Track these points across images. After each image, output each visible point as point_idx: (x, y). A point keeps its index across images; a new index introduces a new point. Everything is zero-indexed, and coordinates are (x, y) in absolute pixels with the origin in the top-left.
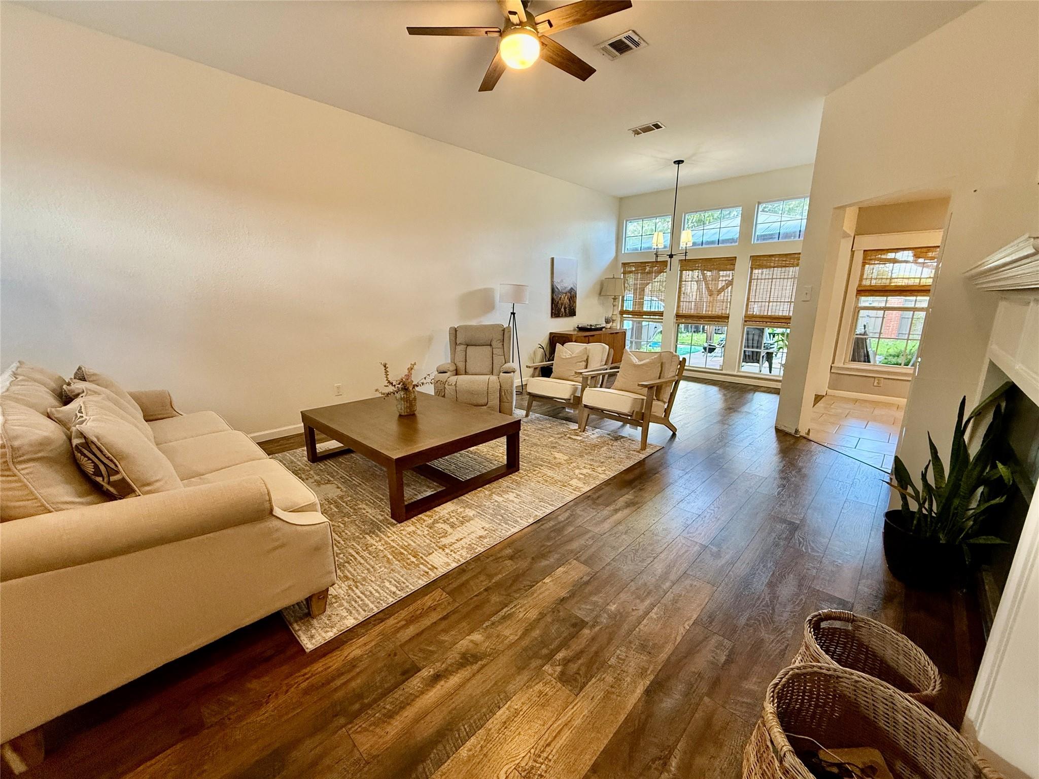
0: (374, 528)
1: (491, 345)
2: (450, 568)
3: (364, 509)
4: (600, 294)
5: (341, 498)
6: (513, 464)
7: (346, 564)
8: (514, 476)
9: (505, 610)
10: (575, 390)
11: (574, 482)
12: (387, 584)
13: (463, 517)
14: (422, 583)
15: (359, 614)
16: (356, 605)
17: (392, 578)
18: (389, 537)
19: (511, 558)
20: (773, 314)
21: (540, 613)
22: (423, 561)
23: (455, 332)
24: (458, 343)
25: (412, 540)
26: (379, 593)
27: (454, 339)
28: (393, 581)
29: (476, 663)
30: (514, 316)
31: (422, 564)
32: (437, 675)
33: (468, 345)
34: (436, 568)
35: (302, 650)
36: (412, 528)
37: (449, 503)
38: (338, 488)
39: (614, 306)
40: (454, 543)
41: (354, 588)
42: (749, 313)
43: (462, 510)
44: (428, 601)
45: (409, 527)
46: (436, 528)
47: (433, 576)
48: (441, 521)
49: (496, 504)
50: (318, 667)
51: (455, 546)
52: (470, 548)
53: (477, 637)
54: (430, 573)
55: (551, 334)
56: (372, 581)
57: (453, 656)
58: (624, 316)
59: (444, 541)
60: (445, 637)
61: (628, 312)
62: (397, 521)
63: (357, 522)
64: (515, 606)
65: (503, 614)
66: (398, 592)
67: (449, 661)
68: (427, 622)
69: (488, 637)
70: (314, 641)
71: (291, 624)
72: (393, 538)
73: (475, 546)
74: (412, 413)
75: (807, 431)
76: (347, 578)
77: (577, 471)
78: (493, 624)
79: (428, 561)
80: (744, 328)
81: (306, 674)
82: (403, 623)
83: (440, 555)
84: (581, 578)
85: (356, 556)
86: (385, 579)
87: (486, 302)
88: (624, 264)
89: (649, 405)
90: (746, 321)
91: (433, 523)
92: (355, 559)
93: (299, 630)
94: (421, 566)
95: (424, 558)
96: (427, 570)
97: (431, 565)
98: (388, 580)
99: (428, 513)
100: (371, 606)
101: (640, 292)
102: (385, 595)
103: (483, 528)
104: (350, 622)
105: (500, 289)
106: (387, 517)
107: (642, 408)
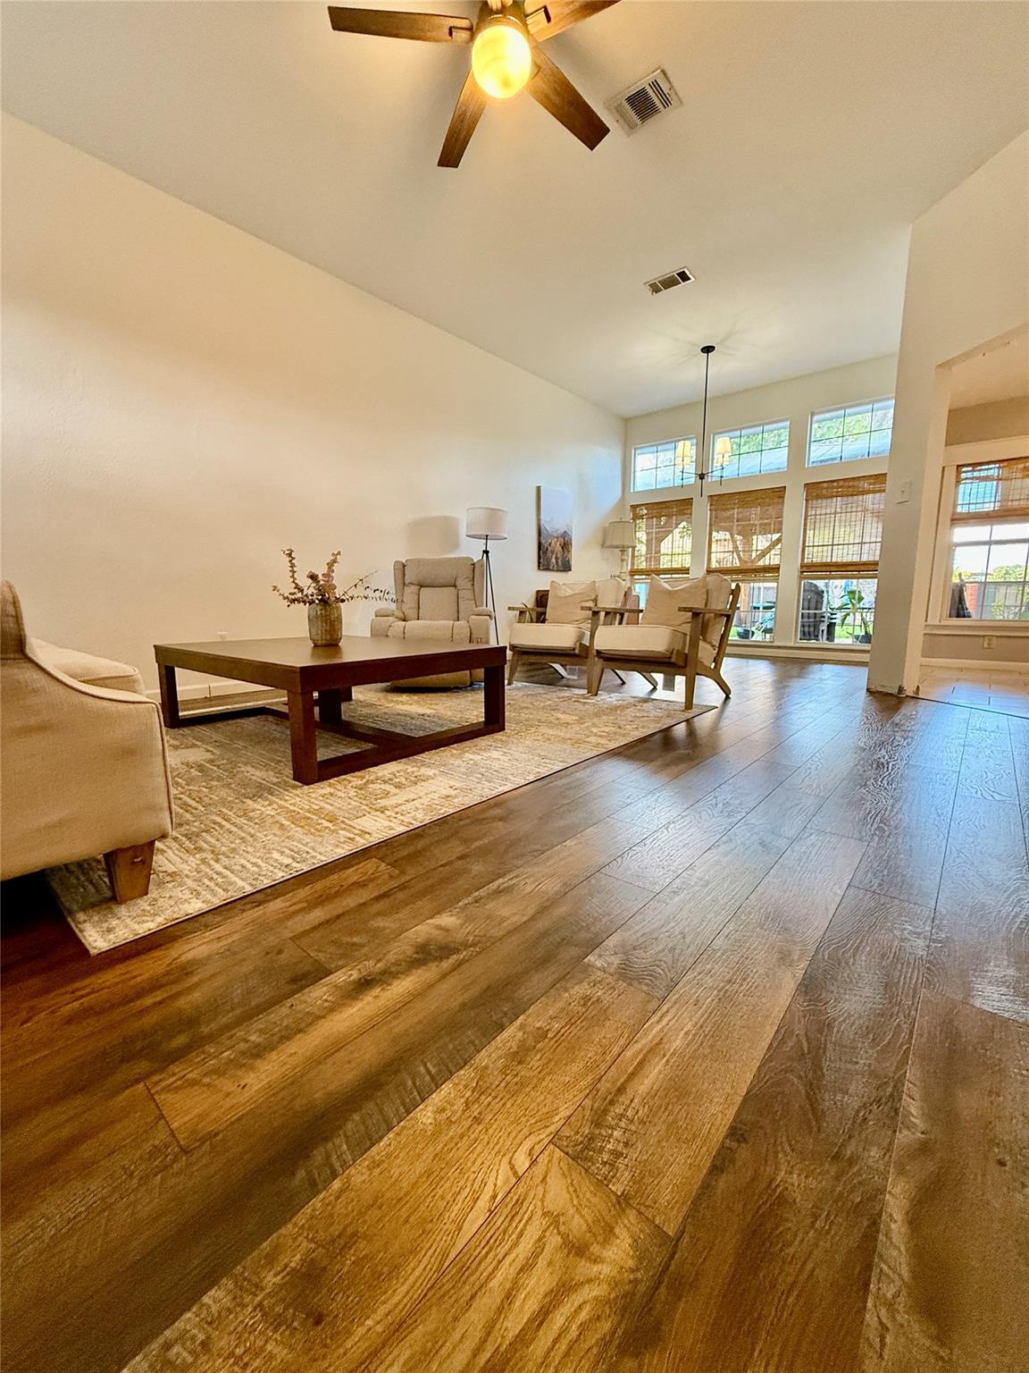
0: (261, 791)
1: (455, 586)
2: (395, 833)
3: (248, 772)
4: (603, 546)
5: (211, 761)
6: (494, 721)
7: (204, 834)
8: (498, 736)
9: (501, 880)
12: (276, 855)
13: (416, 777)
14: (342, 851)
15: (215, 895)
16: (212, 884)
17: (286, 847)
18: (286, 801)
22: (344, 826)
23: (402, 568)
24: (407, 582)
25: (328, 803)
26: (258, 866)
27: (400, 576)
28: (288, 851)
29: (448, 958)
30: (487, 557)
31: (344, 829)
32: (366, 980)
33: (422, 586)
34: (369, 833)
35: (84, 951)
36: (328, 790)
37: (394, 762)
38: (208, 751)
39: (622, 560)
40: (401, 804)
41: (212, 862)
42: (806, 561)
43: (415, 769)
44: (352, 874)
45: (323, 788)
46: (371, 790)
47: (362, 843)
48: (379, 781)
49: (472, 762)
50: (111, 977)
51: (403, 807)
52: (429, 809)
53: (447, 920)
54: (358, 839)
55: (538, 592)
56: (247, 852)
57: (399, 949)
58: (636, 577)
59: (383, 803)
60: (380, 923)
61: (641, 572)
62: (301, 782)
63: (233, 786)
64: (517, 876)
65: (495, 887)
66: (295, 864)
67: (391, 958)
68: (351, 901)
69: (468, 919)
70: (111, 936)
71: (71, 913)
72: (293, 801)
73: (439, 807)
75: (915, 689)
76: (200, 850)
78: (476, 901)
79: (355, 826)
80: (800, 583)
81: (79, 990)
82: (305, 905)
83: (376, 818)
85: (224, 823)
86: (273, 849)
88: (634, 507)
89: (694, 645)
90: (802, 572)
91: (365, 784)
92: (221, 826)
93: (85, 921)
94: (341, 832)
95: (347, 821)
96: (352, 836)
97: (360, 830)
98: (278, 851)
99: (357, 774)
100: (241, 883)
101: (654, 543)
102: (271, 869)
103: (451, 787)
104: (195, 907)
105: (466, 515)
106: (288, 780)
107: (684, 649)
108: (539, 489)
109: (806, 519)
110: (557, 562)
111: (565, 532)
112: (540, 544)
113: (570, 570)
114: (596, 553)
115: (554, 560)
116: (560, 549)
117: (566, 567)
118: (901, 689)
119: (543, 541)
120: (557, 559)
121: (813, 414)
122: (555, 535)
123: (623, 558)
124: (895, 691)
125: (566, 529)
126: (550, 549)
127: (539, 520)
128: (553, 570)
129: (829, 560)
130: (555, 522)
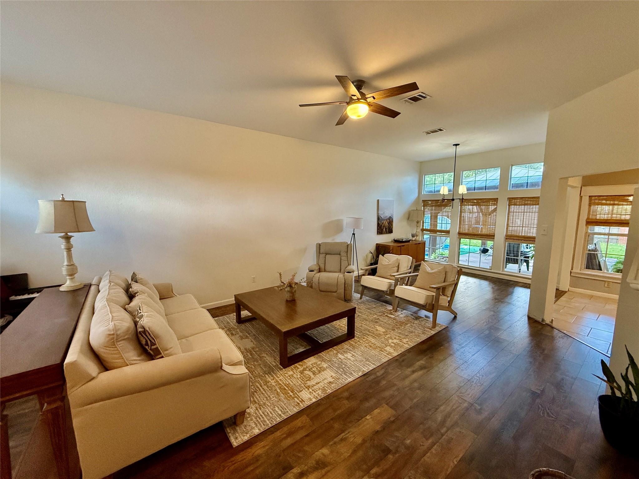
0: (270, 371)
1: (340, 254)
2: (312, 402)
3: (265, 357)
4: (408, 219)
5: (253, 348)
6: (350, 334)
7: (255, 393)
8: (351, 342)
9: (343, 434)
10: (390, 285)
11: (388, 348)
12: (276, 409)
13: (320, 368)
14: (296, 410)
15: (261, 426)
16: (259, 421)
17: (279, 405)
18: (278, 377)
19: (348, 398)
20: (526, 235)
21: (363, 440)
22: (296, 396)
23: (319, 246)
24: (321, 253)
25: (291, 381)
26: (272, 414)
27: (318, 250)
28: (280, 407)
29: (324, 468)
30: (354, 236)
31: (296, 397)
32: (302, 473)
33: (326, 254)
34: (304, 401)
35: (231, 445)
36: (291, 373)
37: (312, 358)
38: (252, 341)
39: (417, 226)
40: (314, 385)
41: (259, 410)
42: (508, 233)
43: (320, 362)
44: (298, 423)
45: (289, 371)
46: (305, 374)
47: (302, 406)
48: (307, 369)
49: (340, 360)
50: (239, 457)
51: (315, 387)
52: (324, 390)
53: (325, 451)
54: (301, 404)
55: (377, 244)
56: (268, 406)
57: (312, 462)
58: (424, 232)
59: (309, 383)
60: (307, 448)
61: (427, 230)
62: (283, 367)
63: (261, 366)
64: (349, 433)
65: (341, 437)
66: (282, 415)
67: (309, 465)
68: (298, 436)
69: (332, 452)
70: (237, 441)
71: (226, 428)
72: (280, 378)
73: (327, 389)
74: (293, 299)
75: (551, 321)
76: (256, 402)
77: (390, 341)
78: (335, 443)
79: (300, 396)
80: (505, 244)
81: (233, 461)
82: (285, 435)
83: (306, 393)
84: (389, 418)
85: (260, 388)
86: (276, 405)
87: (338, 227)
88: (424, 201)
89: (437, 299)
90: (506, 239)
91: (303, 370)
92: (260, 390)
93: (230, 433)
94: (295, 399)
95: (297, 393)
96: (299, 402)
97: (301, 399)
98: (277, 406)
99: (300, 363)
100: (268, 422)
101: (434, 218)
102: (276, 416)
103: (331, 376)
104: (256, 431)
105: (346, 220)
106: (278, 364)
107: (432, 302)
108: (378, 201)
109: (508, 214)
110: (386, 230)
111: (390, 217)
112: (378, 224)
113: (392, 233)
114: (405, 223)
115: (384, 230)
116: (388, 224)
117: (390, 231)
118: (543, 320)
119: (380, 223)
120: (386, 229)
121: (512, 165)
122: (385, 219)
123: (418, 225)
124: (540, 320)
125: (390, 215)
126: (383, 225)
127: (378, 214)
128: (384, 234)
129: (520, 234)
130: (386, 214)
